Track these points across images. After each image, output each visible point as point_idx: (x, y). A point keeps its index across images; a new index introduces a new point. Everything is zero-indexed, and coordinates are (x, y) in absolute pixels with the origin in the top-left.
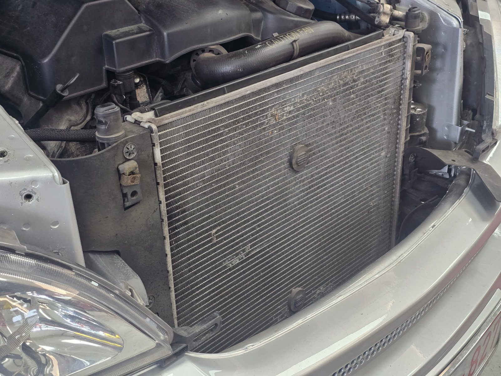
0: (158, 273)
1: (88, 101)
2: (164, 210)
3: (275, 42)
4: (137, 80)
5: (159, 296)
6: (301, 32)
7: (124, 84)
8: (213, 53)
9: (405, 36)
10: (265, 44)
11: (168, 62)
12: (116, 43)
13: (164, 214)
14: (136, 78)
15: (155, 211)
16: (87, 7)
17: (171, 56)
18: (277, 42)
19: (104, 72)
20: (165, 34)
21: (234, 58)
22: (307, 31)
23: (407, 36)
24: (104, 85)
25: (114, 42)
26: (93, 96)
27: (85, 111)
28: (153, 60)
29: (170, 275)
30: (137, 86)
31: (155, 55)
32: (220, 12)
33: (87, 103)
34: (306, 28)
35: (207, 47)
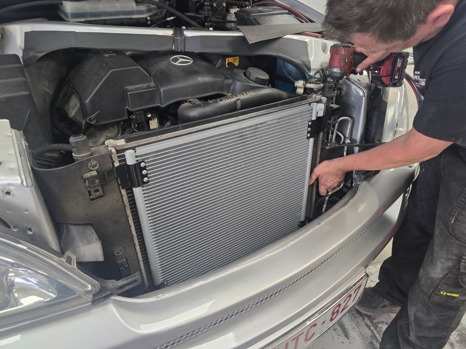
0: (124, 236)
1: (119, 126)
2: (126, 200)
3: (224, 100)
4: (149, 116)
5: (126, 248)
6: (245, 94)
7: (136, 118)
8: (191, 103)
9: (321, 99)
10: (217, 100)
11: (163, 106)
12: (129, 94)
13: (126, 203)
14: (149, 114)
15: (118, 201)
16: (112, 72)
17: (165, 103)
18: (225, 100)
19: (126, 110)
20: (162, 90)
21: (195, 108)
22: (250, 93)
23: (322, 100)
24: (126, 117)
25: (128, 93)
26: (122, 123)
27: (117, 131)
28: (156, 105)
29: (134, 237)
30: (150, 119)
31: (157, 102)
32: (199, 79)
33: (118, 127)
34: (250, 92)
35: (188, 99)
